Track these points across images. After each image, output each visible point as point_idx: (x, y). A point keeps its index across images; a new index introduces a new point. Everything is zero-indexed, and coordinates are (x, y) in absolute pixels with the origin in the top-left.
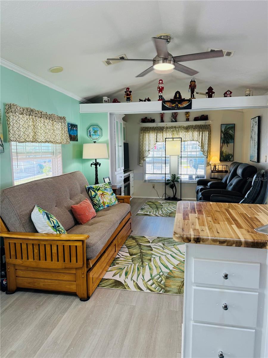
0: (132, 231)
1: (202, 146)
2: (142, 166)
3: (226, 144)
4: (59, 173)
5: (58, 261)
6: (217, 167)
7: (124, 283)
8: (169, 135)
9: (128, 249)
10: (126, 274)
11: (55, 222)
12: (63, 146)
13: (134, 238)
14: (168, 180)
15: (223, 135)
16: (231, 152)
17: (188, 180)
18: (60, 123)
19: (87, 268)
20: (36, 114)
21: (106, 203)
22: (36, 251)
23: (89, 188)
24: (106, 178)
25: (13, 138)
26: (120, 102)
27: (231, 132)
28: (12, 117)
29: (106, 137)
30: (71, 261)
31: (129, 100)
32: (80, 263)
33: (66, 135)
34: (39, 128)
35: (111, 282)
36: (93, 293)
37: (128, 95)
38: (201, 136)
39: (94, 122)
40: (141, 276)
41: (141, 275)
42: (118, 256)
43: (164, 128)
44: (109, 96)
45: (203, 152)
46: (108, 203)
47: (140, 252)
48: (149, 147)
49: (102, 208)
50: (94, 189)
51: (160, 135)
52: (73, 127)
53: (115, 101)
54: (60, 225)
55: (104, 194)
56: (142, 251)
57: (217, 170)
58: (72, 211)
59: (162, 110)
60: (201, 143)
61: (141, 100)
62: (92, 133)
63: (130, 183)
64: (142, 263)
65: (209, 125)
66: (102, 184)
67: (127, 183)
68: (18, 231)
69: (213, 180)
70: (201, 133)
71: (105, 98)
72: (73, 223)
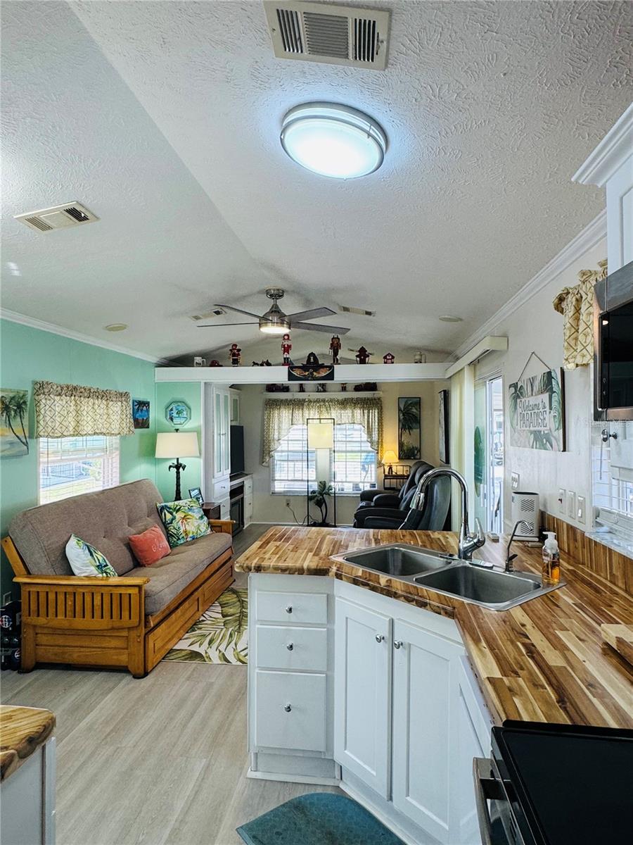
0: (235, 581)
1: (370, 433)
2: (268, 467)
3: (407, 431)
4: (114, 482)
5: (102, 617)
6: (394, 469)
7: (204, 655)
8: (313, 413)
9: (222, 607)
10: (211, 642)
11: (101, 559)
12: (123, 438)
13: (234, 592)
14: (313, 492)
15: (401, 415)
16: (416, 445)
17: (351, 491)
18: (119, 403)
19: (145, 627)
20: (81, 392)
21: (189, 532)
22: (70, 603)
23: (163, 508)
24: (194, 490)
25: (44, 432)
26: (221, 366)
27: (414, 410)
28: (44, 401)
29: (197, 420)
30: (121, 618)
31: (235, 363)
32: (135, 620)
33: (128, 420)
34: (85, 413)
35: (184, 653)
36: (154, 668)
37: (235, 356)
38: (366, 417)
39: (178, 396)
40: (233, 644)
41: (234, 642)
42: (202, 618)
43: (304, 400)
44: (204, 355)
45: (371, 442)
46: (193, 533)
47: (241, 612)
48: (279, 433)
49: (182, 542)
50: (170, 508)
51: (298, 413)
52: (142, 405)
53: (214, 364)
54: (108, 564)
55: (188, 517)
56: (244, 610)
57: (394, 473)
58: (130, 546)
59: (289, 380)
60: (366, 427)
61: (255, 364)
62: (175, 415)
63: (245, 497)
64: (239, 628)
65: (379, 399)
66: (185, 501)
67: (237, 498)
68: (44, 573)
69: (386, 491)
70: (366, 411)
71: (198, 360)
72: (131, 564)
